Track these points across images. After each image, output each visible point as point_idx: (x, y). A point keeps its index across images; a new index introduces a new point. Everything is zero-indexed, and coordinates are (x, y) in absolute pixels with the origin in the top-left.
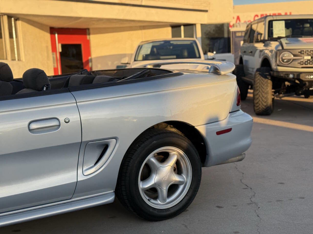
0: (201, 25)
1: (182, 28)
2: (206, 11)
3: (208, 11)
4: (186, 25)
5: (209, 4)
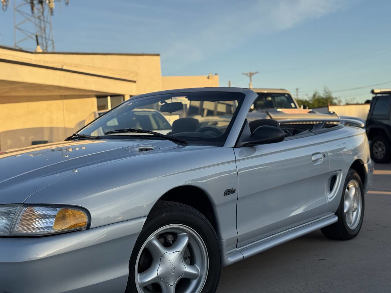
0: (131, 96)
1: (109, 98)
2: (135, 82)
3: (137, 82)
4: (113, 96)
5: (137, 74)
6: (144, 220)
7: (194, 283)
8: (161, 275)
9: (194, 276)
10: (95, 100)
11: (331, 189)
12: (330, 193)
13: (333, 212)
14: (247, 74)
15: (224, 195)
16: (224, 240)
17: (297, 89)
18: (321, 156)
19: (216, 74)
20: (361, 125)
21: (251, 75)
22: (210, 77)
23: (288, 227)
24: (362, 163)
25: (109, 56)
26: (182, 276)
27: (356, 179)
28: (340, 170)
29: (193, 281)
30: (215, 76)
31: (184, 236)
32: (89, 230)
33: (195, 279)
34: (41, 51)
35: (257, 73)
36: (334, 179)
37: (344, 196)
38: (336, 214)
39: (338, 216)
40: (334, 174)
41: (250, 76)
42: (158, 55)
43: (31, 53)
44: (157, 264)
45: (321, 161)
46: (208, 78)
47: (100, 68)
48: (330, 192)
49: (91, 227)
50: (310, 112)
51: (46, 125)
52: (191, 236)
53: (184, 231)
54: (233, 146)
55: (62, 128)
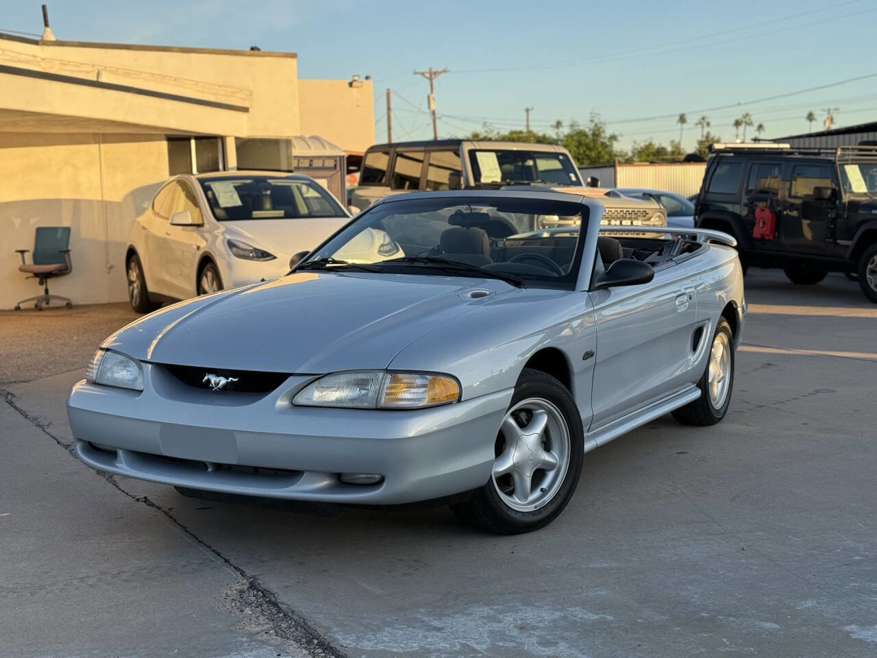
0: (237, 139)
1: (193, 142)
2: (245, 110)
3: (250, 110)
4: (201, 138)
5: (251, 94)
6: (512, 391)
7: (551, 475)
8: (517, 463)
9: (551, 466)
10: (164, 145)
11: (695, 348)
12: (694, 354)
13: (694, 383)
14: (423, 74)
15: (584, 359)
16: (582, 418)
17: (527, 110)
18: (685, 298)
19: (367, 78)
20: (732, 243)
21: (432, 75)
22: (354, 84)
23: (641, 405)
24: (734, 306)
25: (193, 55)
26: (538, 466)
27: (724, 330)
28: (709, 319)
29: (548, 473)
30: (366, 82)
31: (541, 413)
32: (459, 404)
33: (551, 470)
34: (53, 38)
35: (445, 71)
36: (698, 333)
37: (709, 358)
38: (699, 386)
39: (700, 388)
40: (700, 325)
41: (431, 79)
42: (294, 56)
43: (36, 43)
44: (512, 449)
45: (686, 306)
46: (351, 85)
47: (175, 79)
48: (693, 352)
49: (462, 400)
50: (608, 194)
51: (66, 195)
52: (550, 413)
53: (541, 407)
54: (587, 289)
55: (98, 201)
